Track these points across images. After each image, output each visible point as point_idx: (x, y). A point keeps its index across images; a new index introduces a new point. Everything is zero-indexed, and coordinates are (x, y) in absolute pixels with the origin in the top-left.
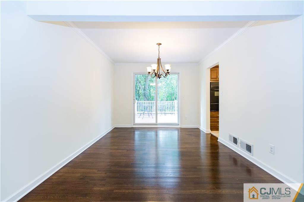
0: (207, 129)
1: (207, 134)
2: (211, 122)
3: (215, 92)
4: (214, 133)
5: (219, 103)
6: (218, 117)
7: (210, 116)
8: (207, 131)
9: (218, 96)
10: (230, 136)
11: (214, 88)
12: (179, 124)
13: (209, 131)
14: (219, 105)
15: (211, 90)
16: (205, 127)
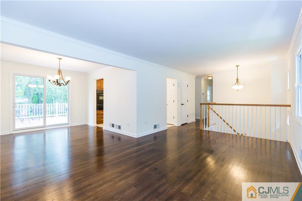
0: (94, 123)
1: (94, 127)
2: (97, 118)
3: (100, 97)
4: (100, 126)
5: (103, 104)
6: (103, 114)
7: (97, 114)
8: (94, 125)
9: (103, 100)
10: (110, 124)
11: (100, 94)
12: (69, 124)
13: (96, 125)
14: (103, 105)
15: (97, 95)
16: (92, 122)
